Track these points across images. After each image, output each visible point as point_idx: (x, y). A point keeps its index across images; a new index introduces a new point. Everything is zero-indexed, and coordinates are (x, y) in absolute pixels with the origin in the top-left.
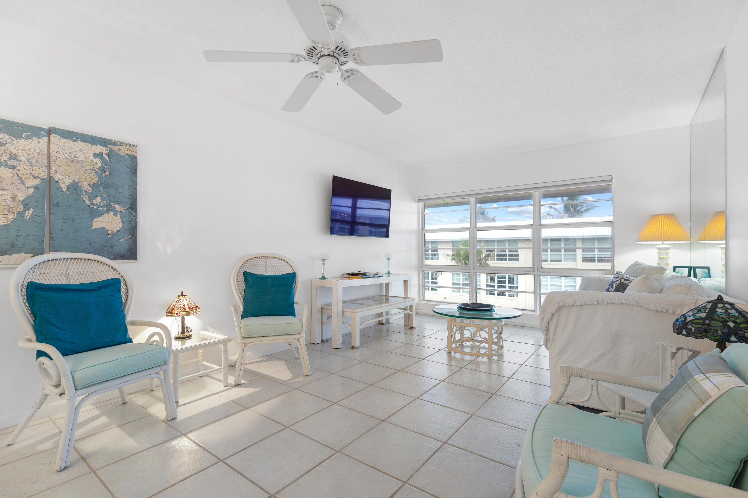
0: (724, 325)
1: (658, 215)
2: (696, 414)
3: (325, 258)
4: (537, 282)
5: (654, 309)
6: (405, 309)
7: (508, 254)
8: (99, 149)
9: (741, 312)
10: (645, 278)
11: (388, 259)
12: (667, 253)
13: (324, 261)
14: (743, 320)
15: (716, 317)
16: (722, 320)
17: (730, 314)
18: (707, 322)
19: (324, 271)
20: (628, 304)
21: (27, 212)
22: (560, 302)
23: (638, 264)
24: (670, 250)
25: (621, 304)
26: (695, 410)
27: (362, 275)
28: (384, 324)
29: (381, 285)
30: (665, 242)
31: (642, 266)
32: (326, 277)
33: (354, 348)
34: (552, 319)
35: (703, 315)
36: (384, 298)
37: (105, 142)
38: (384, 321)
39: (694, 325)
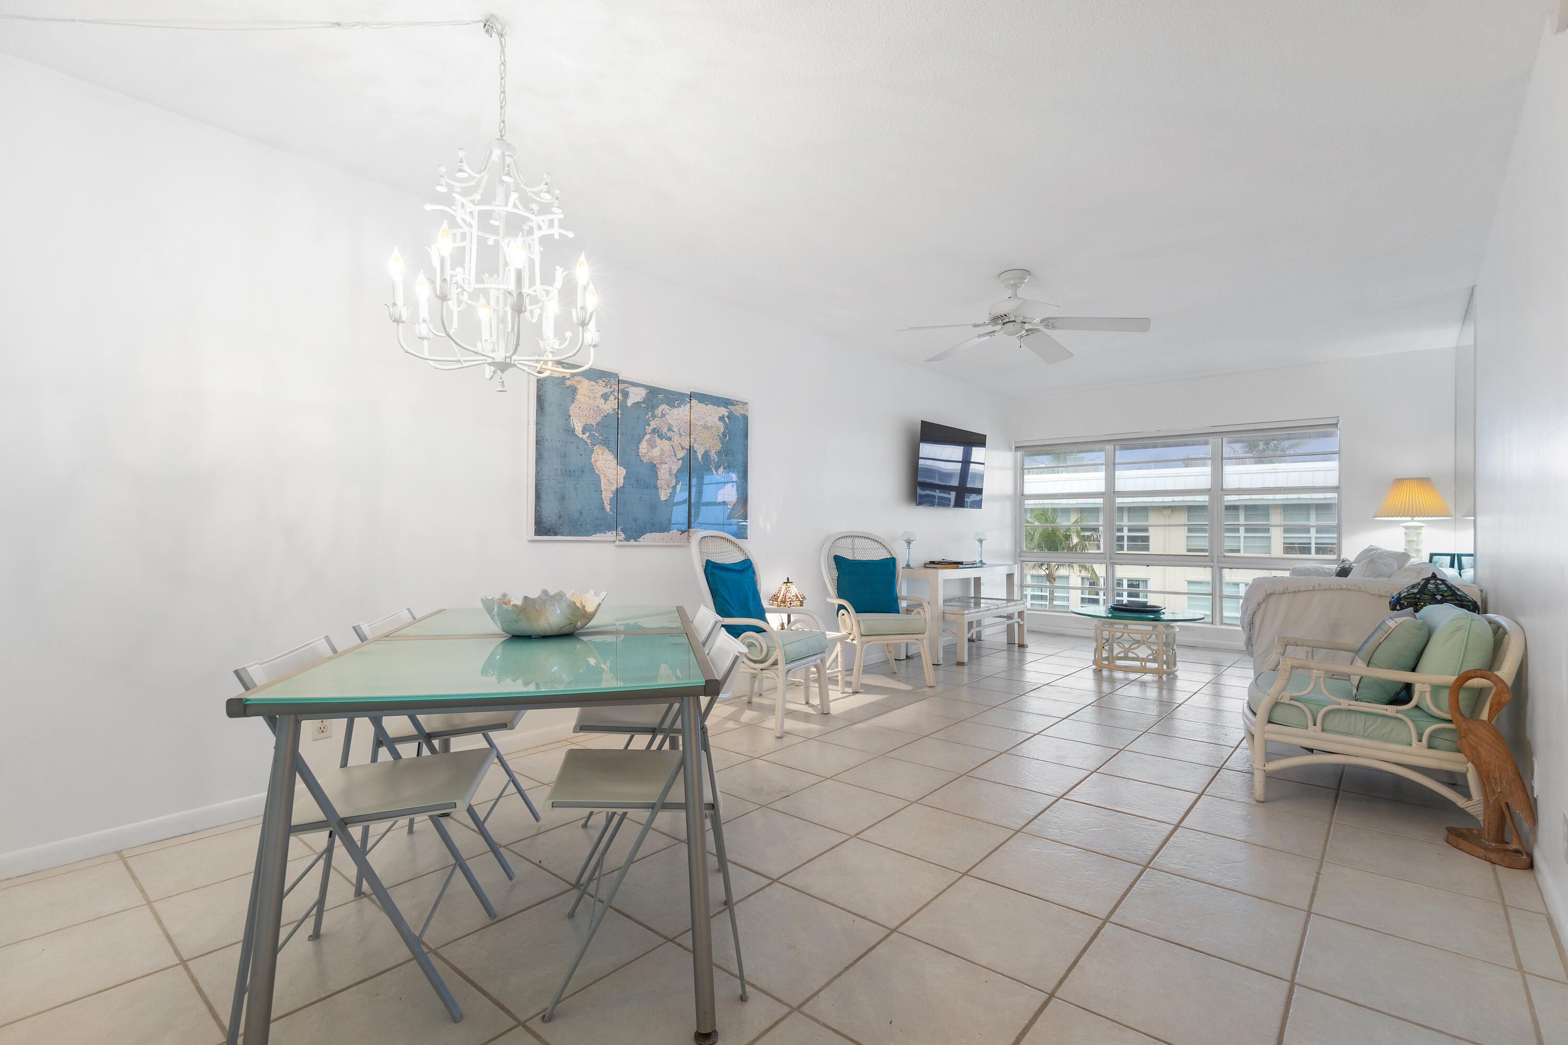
0: (1432, 598)
1: (1405, 479)
2: (1381, 641)
3: (911, 539)
4: (1218, 578)
5: (1377, 593)
6: (1009, 617)
7: (1128, 536)
8: (723, 411)
9: (1450, 587)
10: (1369, 561)
11: (981, 541)
12: (1418, 534)
13: (909, 542)
14: (1450, 593)
15: (1426, 591)
16: (1431, 594)
17: (1439, 588)
18: (1418, 596)
19: (909, 558)
20: (1349, 589)
21: (678, 485)
22: (1269, 589)
23: (1373, 549)
24: (1423, 529)
25: (1340, 589)
26: (1381, 639)
27: (957, 564)
28: (975, 640)
29: (968, 580)
30: (1416, 518)
31: (1379, 551)
32: (911, 566)
33: (960, 664)
34: (1258, 609)
35: (1416, 591)
36: (973, 600)
37: (725, 402)
38: (974, 637)
39: (1406, 600)
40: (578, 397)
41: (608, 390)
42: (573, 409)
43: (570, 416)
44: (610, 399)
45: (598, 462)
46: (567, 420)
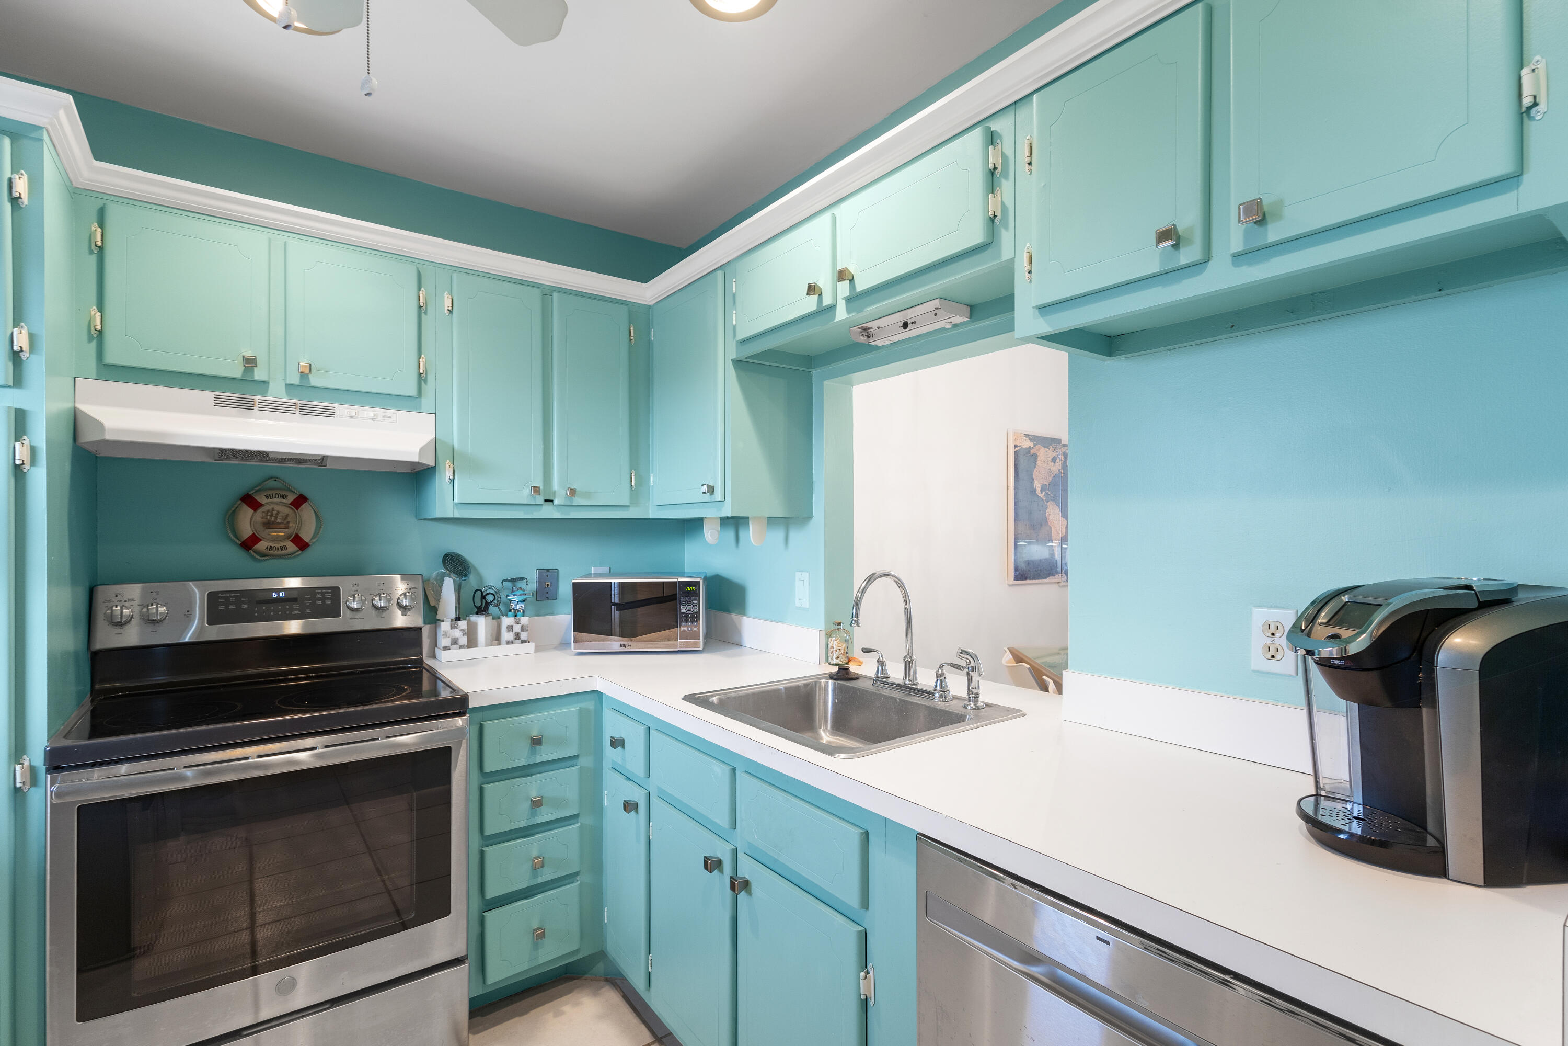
40: (1038, 462)
41: (1055, 454)
42: (1036, 474)
43: (1033, 479)
44: (1057, 461)
45: (1050, 516)
46: (1031, 483)
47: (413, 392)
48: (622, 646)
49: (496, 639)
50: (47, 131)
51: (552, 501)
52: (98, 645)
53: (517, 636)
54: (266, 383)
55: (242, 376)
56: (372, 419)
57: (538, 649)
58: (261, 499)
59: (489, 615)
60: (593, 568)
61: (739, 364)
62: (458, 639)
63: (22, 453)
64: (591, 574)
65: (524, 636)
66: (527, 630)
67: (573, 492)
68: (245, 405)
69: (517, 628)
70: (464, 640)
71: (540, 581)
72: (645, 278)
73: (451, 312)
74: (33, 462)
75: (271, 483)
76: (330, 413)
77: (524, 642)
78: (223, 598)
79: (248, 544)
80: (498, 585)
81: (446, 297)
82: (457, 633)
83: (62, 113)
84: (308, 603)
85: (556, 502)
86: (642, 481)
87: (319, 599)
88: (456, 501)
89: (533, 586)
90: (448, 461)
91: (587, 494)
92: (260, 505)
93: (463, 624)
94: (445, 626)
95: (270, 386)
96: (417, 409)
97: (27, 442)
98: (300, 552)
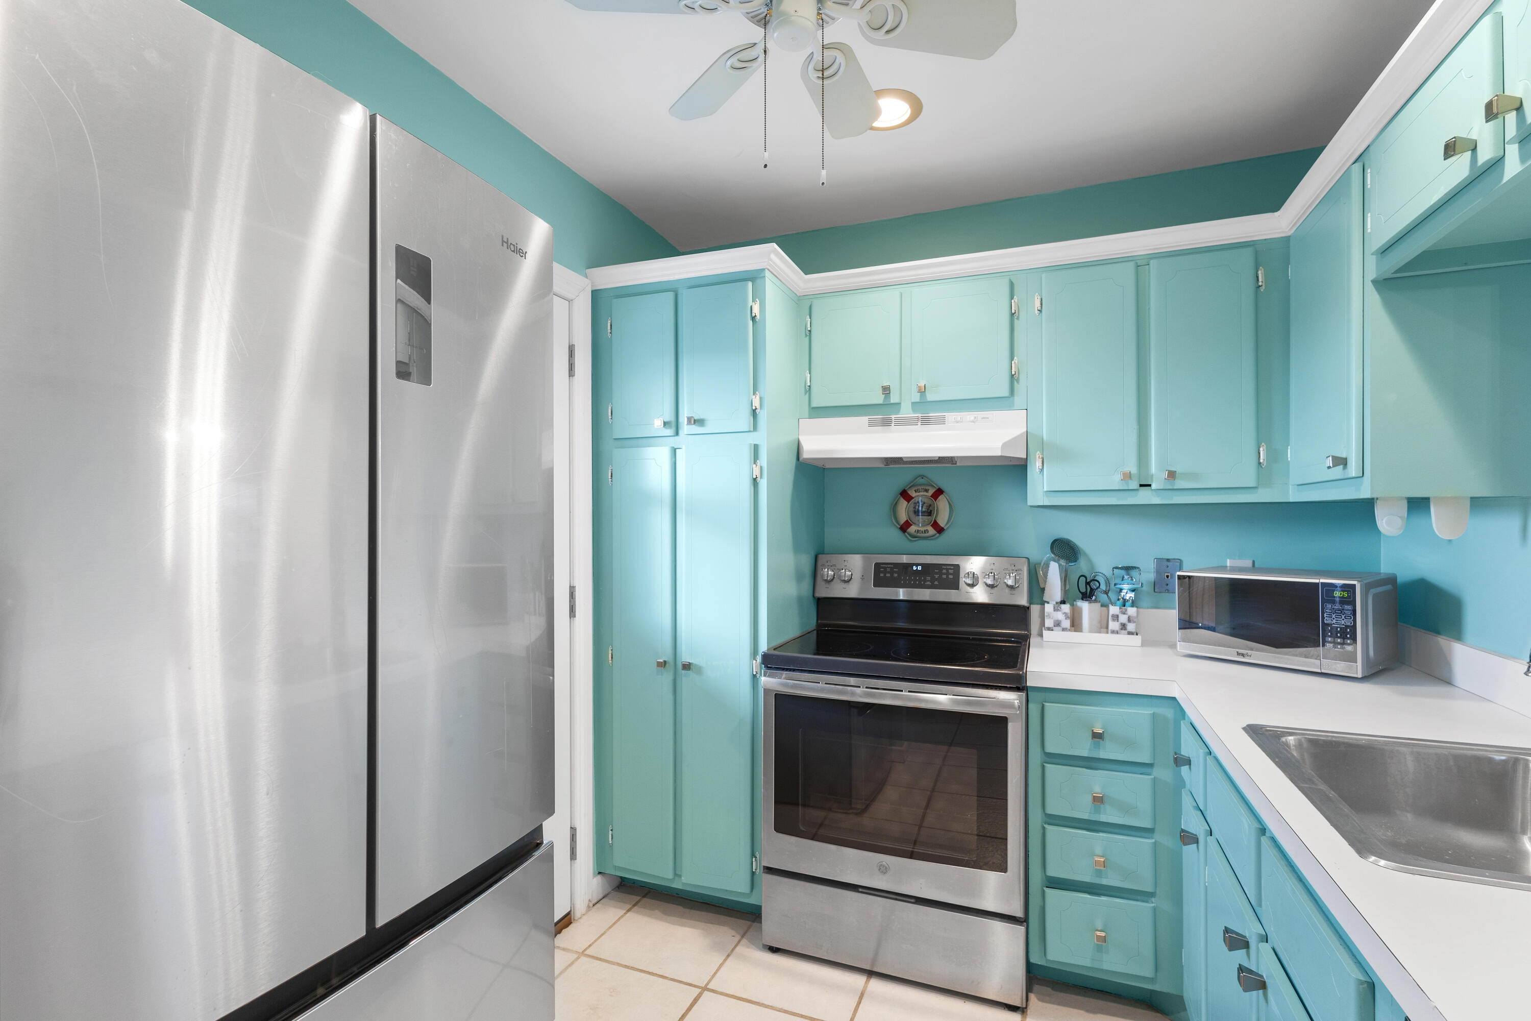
47: (1005, 392)
48: (1238, 654)
49: (1103, 627)
50: (768, 270)
51: (1150, 485)
52: (818, 595)
53: (1123, 626)
54: (899, 404)
55: (884, 401)
56: (973, 422)
57: (1144, 644)
58: (912, 493)
59: (1096, 601)
60: (1228, 560)
61: (1384, 284)
62: (1061, 621)
63: (756, 472)
64: (1226, 567)
65: (1131, 627)
66: (1134, 622)
67: (1172, 475)
68: (886, 423)
69: (1123, 619)
70: (1066, 624)
71: (1158, 571)
72: (1275, 206)
73: (1040, 311)
74: (761, 477)
75: (920, 481)
76: (941, 421)
77: (1130, 633)
78: (883, 568)
79: (904, 528)
80: (1108, 573)
81: (1036, 298)
82: (1060, 616)
83: (773, 256)
84: (937, 576)
85: (1153, 487)
86: (1276, 456)
87: (944, 574)
88: (1045, 489)
89: (1148, 575)
90: (1038, 452)
91: (1194, 476)
92: (912, 498)
93: (1066, 608)
94: (1049, 608)
95: (902, 406)
96: (1011, 407)
97: (758, 464)
98: (938, 535)
